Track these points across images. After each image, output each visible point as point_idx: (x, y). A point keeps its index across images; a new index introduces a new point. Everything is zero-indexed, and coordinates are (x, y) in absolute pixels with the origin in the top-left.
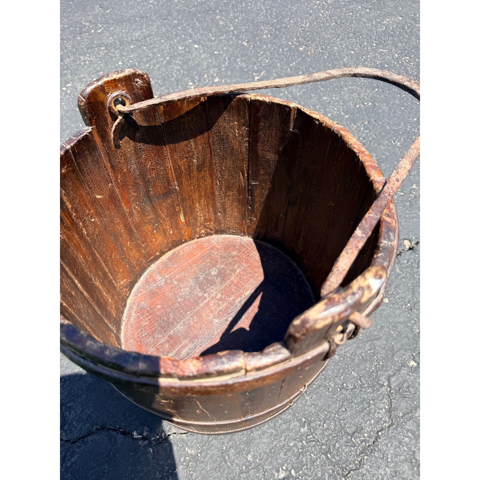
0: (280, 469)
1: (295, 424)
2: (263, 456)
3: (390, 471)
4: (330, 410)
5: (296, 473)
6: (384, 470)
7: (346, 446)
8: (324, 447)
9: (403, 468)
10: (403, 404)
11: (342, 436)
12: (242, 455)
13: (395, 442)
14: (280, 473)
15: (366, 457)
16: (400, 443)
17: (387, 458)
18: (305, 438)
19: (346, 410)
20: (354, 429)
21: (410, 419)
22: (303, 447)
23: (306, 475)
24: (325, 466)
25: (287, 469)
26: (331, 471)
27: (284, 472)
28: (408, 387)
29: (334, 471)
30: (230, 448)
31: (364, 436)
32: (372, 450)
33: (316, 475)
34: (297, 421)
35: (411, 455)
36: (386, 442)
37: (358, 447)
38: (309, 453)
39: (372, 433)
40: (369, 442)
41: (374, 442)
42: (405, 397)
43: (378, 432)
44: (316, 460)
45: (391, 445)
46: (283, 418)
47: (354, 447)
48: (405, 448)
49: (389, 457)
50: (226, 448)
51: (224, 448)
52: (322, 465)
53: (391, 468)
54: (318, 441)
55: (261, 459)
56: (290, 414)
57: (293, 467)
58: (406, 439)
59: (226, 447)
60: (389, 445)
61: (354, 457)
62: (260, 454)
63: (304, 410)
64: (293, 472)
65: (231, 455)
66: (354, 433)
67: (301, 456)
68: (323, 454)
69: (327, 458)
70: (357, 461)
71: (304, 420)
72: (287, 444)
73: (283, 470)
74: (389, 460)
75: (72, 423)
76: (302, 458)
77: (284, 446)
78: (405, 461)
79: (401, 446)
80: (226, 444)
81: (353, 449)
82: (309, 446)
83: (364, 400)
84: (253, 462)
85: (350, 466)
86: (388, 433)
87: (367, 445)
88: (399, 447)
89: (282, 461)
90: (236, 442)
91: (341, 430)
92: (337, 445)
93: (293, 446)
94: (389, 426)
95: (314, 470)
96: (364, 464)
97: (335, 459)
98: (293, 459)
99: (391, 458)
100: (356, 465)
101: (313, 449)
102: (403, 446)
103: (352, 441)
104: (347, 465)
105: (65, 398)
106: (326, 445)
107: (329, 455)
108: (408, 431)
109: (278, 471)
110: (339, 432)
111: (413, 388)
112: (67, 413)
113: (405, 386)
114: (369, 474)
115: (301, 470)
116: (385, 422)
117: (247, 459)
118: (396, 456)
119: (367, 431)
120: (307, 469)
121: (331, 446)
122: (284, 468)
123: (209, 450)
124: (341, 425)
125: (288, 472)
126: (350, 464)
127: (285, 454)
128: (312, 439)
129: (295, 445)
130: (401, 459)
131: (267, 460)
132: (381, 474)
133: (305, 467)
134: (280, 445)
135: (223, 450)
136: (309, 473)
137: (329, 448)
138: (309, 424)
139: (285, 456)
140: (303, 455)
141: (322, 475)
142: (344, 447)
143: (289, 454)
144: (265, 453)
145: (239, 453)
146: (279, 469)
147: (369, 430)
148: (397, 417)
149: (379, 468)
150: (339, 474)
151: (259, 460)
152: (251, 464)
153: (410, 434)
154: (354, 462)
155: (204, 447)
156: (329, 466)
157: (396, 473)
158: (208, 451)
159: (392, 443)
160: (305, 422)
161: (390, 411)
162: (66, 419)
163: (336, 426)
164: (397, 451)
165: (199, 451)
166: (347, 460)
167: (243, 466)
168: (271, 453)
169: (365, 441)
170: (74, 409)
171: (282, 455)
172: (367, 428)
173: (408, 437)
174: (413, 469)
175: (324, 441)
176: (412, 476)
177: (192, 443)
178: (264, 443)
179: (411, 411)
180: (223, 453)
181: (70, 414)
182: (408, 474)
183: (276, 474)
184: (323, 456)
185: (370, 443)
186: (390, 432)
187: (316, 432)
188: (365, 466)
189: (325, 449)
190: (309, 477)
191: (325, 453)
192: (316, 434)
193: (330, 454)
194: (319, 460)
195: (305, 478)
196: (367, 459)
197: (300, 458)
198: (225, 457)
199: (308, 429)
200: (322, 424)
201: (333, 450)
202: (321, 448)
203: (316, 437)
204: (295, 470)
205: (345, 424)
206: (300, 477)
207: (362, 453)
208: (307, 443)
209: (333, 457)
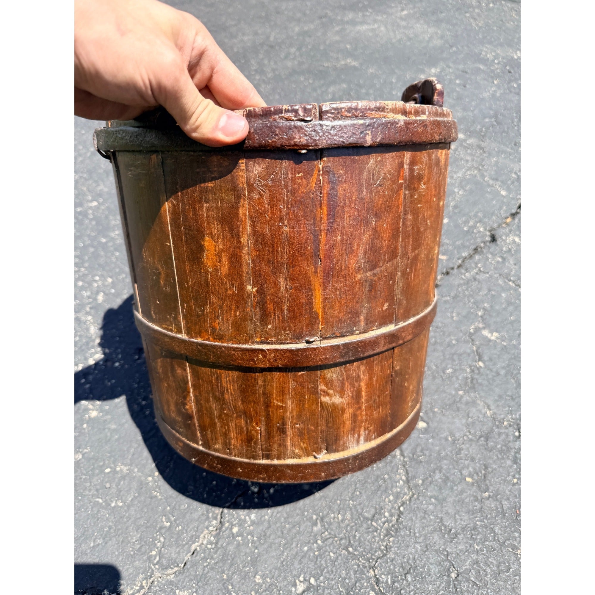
0: (297, 581)
1: (305, 524)
2: (274, 573)
3: (421, 547)
4: (343, 498)
5: (316, 580)
6: (414, 547)
7: (368, 533)
8: (343, 541)
9: (433, 539)
10: (421, 470)
11: (362, 523)
12: (249, 578)
13: (419, 513)
14: (298, 587)
15: (391, 539)
16: (425, 512)
17: (415, 534)
18: (319, 538)
19: (360, 493)
20: (373, 511)
21: (430, 483)
22: (319, 548)
23: (328, 579)
24: (348, 563)
25: (305, 580)
26: (356, 567)
27: (302, 584)
28: (422, 451)
29: (359, 566)
30: (233, 574)
31: (385, 517)
32: (396, 529)
33: (340, 576)
34: (307, 520)
35: (439, 523)
36: (410, 516)
37: (381, 530)
38: (327, 553)
39: (393, 511)
40: (391, 522)
41: (397, 520)
42: (421, 462)
43: (399, 507)
44: (337, 558)
45: (416, 518)
46: (290, 521)
47: (376, 531)
48: (432, 517)
49: (416, 531)
50: (228, 576)
51: (225, 577)
52: (344, 563)
53: (420, 543)
54: (336, 537)
55: (273, 577)
56: (298, 515)
57: (312, 575)
58: (431, 507)
59: (227, 575)
60: (414, 518)
61: (378, 542)
62: (271, 571)
63: (314, 507)
64: (312, 581)
65: (234, 583)
66: (374, 516)
67: (319, 560)
68: (344, 549)
69: (349, 553)
70: (383, 546)
71: (315, 517)
72: (301, 550)
73: (300, 582)
74: (417, 535)
76: (320, 562)
77: (297, 553)
78: (435, 530)
79: (426, 516)
80: (226, 572)
81: (375, 534)
82: (326, 546)
83: (378, 477)
84: (264, 583)
85: (377, 554)
86: (410, 505)
87: (391, 525)
88: (424, 518)
89: (298, 572)
90: (238, 566)
91: (359, 517)
92: (358, 535)
93: (308, 550)
94: (410, 498)
95: (337, 571)
96: (391, 547)
97: (358, 551)
98: (310, 566)
99: (419, 532)
100: (382, 551)
101: (332, 547)
102: (429, 516)
103: (372, 525)
104: (372, 555)
106: (345, 538)
107: (350, 549)
108: (431, 497)
109: (295, 585)
110: (357, 520)
111: (427, 450)
113: (419, 449)
114: (399, 556)
115: (322, 575)
116: (405, 494)
117: (255, 581)
118: (423, 528)
119: (388, 509)
120: (328, 572)
121: (351, 537)
122: (301, 579)
123: (206, 584)
124: (357, 511)
125: (307, 583)
126: (376, 552)
127: (300, 562)
128: (328, 536)
129: (310, 549)
130: (430, 530)
131: (280, 576)
132: (411, 553)
133: (326, 570)
134: (292, 554)
135: (224, 580)
136: (332, 576)
137: (350, 542)
138: (322, 520)
139: (300, 564)
140: (321, 558)
141: (347, 574)
142: (365, 535)
143: (305, 561)
144: (276, 568)
145: (244, 578)
146: (295, 582)
147: (389, 508)
148: (416, 486)
149: (408, 546)
150: (365, 567)
151: (271, 579)
152: (262, 586)
153: (433, 500)
154: (380, 549)
155: (200, 584)
156: (353, 561)
157: (426, 547)
158: (206, 587)
159: (417, 515)
160: (317, 519)
161: (408, 481)
163: (352, 515)
164: (423, 523)
165: (194, 590)
166: (372, 549)
167: (251, 591)
168: (283, 566)
169: (387, 521)
171: (296, 564)
172: (387, 507)
173: (432, 504)
174: (444, 536)
175: (342, 535)
176: (444, 545)
177: (183, 582)
178: (273, 557)
179: (430, 476)
180: (225, 583)
182: (439, 544)
183: (293, 589)
184: (344, 551)
185: (393, 523)
186: (412, 504)
187: (331, 527)
188: (393, 549)
189: (345, 544)
190: (332, 580)
191: (346, 548)
192: (332, 529)
193: (352, 547)
194: (340, 558)
195: (328, 583)
196: (393, 541)
197: (318, 562)
198: (228, 588)
199: (322, 526)
200: (336, 516)
201: (354, 542)
202: (340, 544)
203: (333, 533)
204: (314, 578)
205: (362, 509)
206: (322, 584)
207: (386, 535)
208: (323, 542)
209: (356, 550)
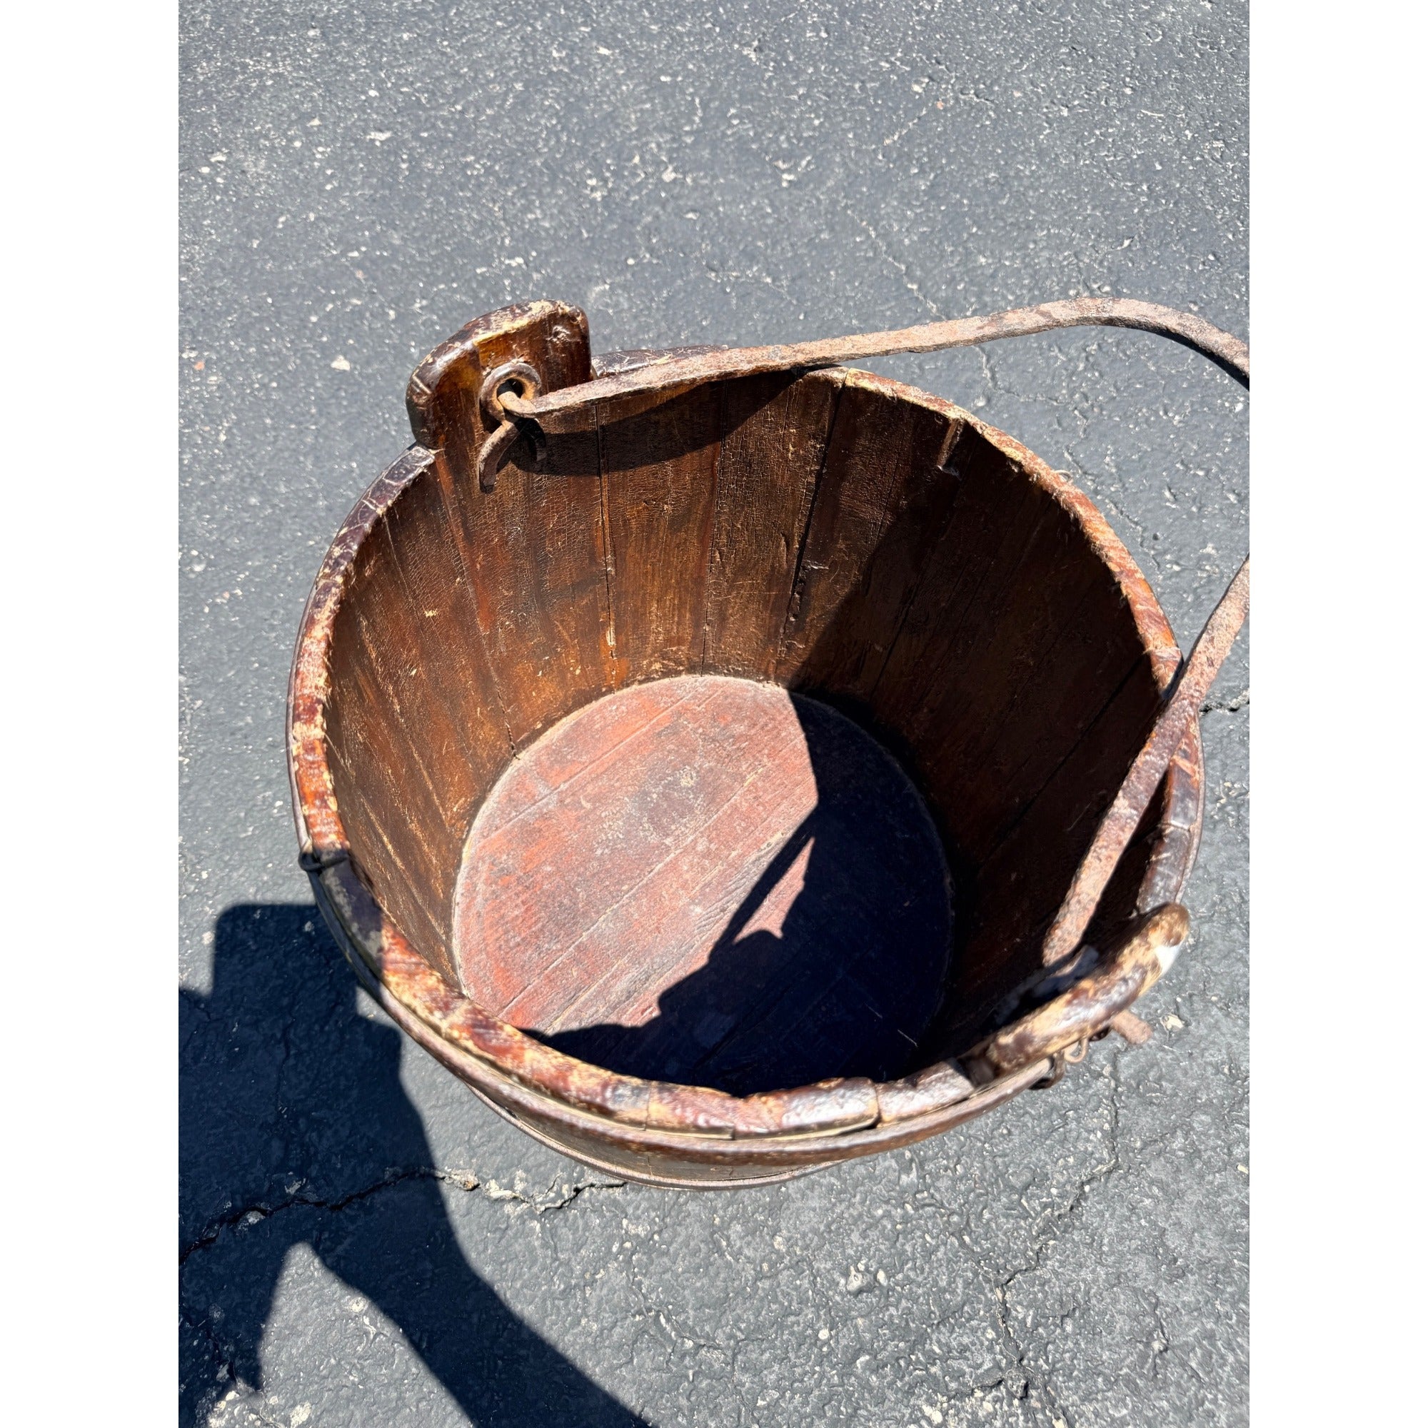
0: (852, 1268)
1: (887, 1164)
2: (811, 1240)
3: (1107, 1274)
4: (971, 1132)
5: (888, 1277)
6: (1093, 1271)
7: (1007, 1216)
8: (955, 1219)
9: (1135, 1266)
10: (1145, 1121)
11: (999, 1194)
12: (761, 1236)
13: (1122, 1207)
14: (852, 1278)
15: (1051, 1243)
16: (1133, 1210)
17: (1101, 1245)
18: (910, 1199)
19: (1010, 1133)
20: (1026, 1177)
21: (1159, 1155)
22: (906, 1219)
23: (911, 1282)
24: (956, 1263)
25: (867, 1270)
26: (970, 1274)
27: (860, 1276)
28: (1159, 1080)
29: (976, 1274)
30: (733, 1218)
31: (1049, 1195)
32: (1067, 1226)
33: (936, 1283)
34: (892, 1157)
35: (1155, 1237)
36: (1100, 1207)
37: (1034, 1219)
38: (919, 1233)
39: (1068, 1187)
40: (1059, 1208)
41: (1072, 1208)
42: (1151, 1103)
43: (1083, 1184)
44: (937, 1248)
45: (1112, 1216)
47: (1025, 1219)
48: (1143, 1222)
49: (1106, 1241)
50: (722, 1221)
51: (717, 1221)
52: (949, 1261)
53: (1107, 1266)
54: (942, 1206)
55: (806, 1247)
57: (881, 1266)
58: (1147, 1202)
59: (722, 1218)
60: (1107, 1215)
61: (1024, 1241)
62: (804, 1235)
64: (881, 1276)
65: (733, 1237)
66: (1026, 1187)
67: (901, 1240)
68: (953, 1234)
69: (962, 1244)
70: (1032, 1250)
71: (908, 1156)
72: (869, 1211)
73: (858, 1270)
74: (1105, 1249)
75: (329, 1161)
76: (903, 1245)
77: (860, 1215)
78: (1141, 1250)
79: (1134, 1218)
80: (721, 1212)
81: (1022, 1223)
82: (920, 1218)
83: (1054, 1108)
84: (788, 1253)
85: (1016, 1263)
86: (1105, 1186)
87: (1056, 1213)
88: (1128, 1219)
89: (856, 1252)
90: (745, 1208)
91: (996, 1180)
92: (986, 1215)
93: (882, 1217)
94: (1110, 1172)
95: (931, 1272)
96: (1047, 1258)
97: (981, 1247)
98: (882, 1247)
99: (1110, 1244)
100: (1028, 1260)
101: (930, 1224)
102: (1139, 1219)
103: (1020, 1204)
104: (1007, 1261)
105: (302, 1096)
106: (961, 1215)
107: (967, 1238)
108: (1152, 1182)
109: (846, 1274)
110: (991, 1184)
111: (1171, 1081)
112: (314, 1134)
113: (1152, 1075)
114: (1058, 1279)
115: (901, 1270)
116: (1101, 1161)
117: (772, 1246)
118: (1121, 1240)
119: (1058, 1182)
120: (914, 1268)
121: (972, 1217)
122: (861, 1267)
123: (680, 1225)
124: (996, 1168)
125: (869, 1277)
126: (1015, 1257)
127: (864, 1235)
128: (927, 1201)
129: (887, 1215)
130: (1133, 1247)
131: (820, 1248)
132: (1084, 1281)
133: (909, 1265)
134: (851, 1215)
135: (713, 1225)
136: (920, 1279)
137: (968, 1223)
138: (921, 1166)
139: (864, 1239)
140: (905, 1238)
141: (949, 1284)
142: (1002, 1220)
143: (873, 1234)
144: (815, 1231)
145: (753, 1234)
146: (848, 1268)
147: (1062, 1180)
148: (1128, 1149)
149: (1081, 1266)
150: (988, 1281)
151: (802, 1249)
152: (783, 1257)
153: (1155, 1190)
154: (1024, 1254)
155: (668, 1220)
156: (966, 1261)
157: (1118, 1277)
158: (679, 1229)
159: (1115, 1210)
160: (912, 1160)
161: (1112, 1135)
162: (312, 1150)
163: (984, 1169)
164: (1124, 1229)
165: (656, 1228)
166: (1009, 1249)
167: (762, 1261)
168: (830, 1232)
169: (1051, 1205)
170: (330, 1127)
171: (855, 1237)
172: (1057, 1176)
173: (1153, 1197)
174: (1158, 1268)
175: (955, 1206)
176: (1156, 1284)
177: (637, 1208)
178: (814, 1210)
179: (1163, 1137)
180: (714, 1232)
181: (320, 1136)
182: (1146, 1279)
183: (842, 1281)
184: (954, 1239)
185: (1062, 1211)
186: (1110, 1185)
187: (938, 1184)
188: (1049, 1263)
189: (957, 1224)
190: (919, 1286)
191: (958, 1234)
192: (938, 1189)
193: (969, 1235)
194: (942, 1249)
195: (910, 1289)
196: (1055, 1248)
197: (898, 1245)
198: (719, 1242)
199: (919, 1177)
200: (952, 1166)
201: (977, 1226)
202: (948, 1222)
203: (937, 1196)
204: (886, 1272)
205: (1007, 1166)
206: (899, 1289)
207: (1043, 1232)
208: (916, 1209)
209: (976, 1242)
